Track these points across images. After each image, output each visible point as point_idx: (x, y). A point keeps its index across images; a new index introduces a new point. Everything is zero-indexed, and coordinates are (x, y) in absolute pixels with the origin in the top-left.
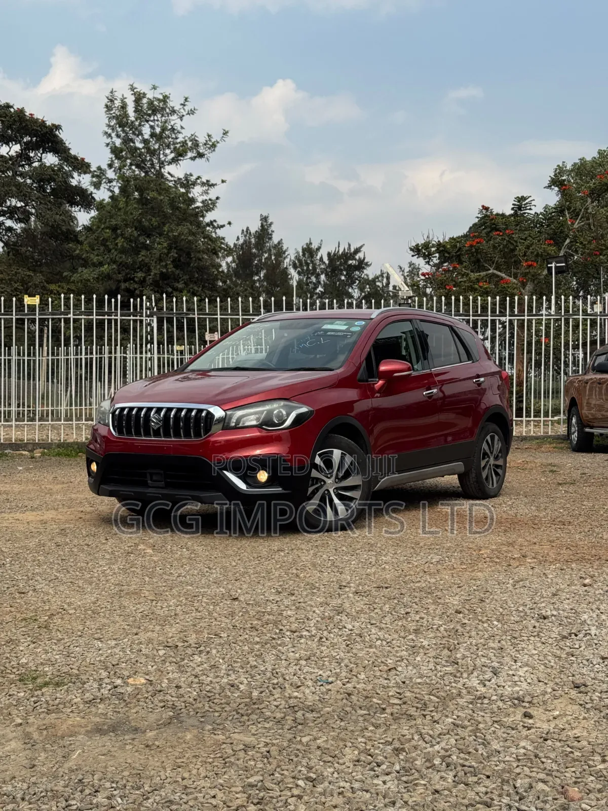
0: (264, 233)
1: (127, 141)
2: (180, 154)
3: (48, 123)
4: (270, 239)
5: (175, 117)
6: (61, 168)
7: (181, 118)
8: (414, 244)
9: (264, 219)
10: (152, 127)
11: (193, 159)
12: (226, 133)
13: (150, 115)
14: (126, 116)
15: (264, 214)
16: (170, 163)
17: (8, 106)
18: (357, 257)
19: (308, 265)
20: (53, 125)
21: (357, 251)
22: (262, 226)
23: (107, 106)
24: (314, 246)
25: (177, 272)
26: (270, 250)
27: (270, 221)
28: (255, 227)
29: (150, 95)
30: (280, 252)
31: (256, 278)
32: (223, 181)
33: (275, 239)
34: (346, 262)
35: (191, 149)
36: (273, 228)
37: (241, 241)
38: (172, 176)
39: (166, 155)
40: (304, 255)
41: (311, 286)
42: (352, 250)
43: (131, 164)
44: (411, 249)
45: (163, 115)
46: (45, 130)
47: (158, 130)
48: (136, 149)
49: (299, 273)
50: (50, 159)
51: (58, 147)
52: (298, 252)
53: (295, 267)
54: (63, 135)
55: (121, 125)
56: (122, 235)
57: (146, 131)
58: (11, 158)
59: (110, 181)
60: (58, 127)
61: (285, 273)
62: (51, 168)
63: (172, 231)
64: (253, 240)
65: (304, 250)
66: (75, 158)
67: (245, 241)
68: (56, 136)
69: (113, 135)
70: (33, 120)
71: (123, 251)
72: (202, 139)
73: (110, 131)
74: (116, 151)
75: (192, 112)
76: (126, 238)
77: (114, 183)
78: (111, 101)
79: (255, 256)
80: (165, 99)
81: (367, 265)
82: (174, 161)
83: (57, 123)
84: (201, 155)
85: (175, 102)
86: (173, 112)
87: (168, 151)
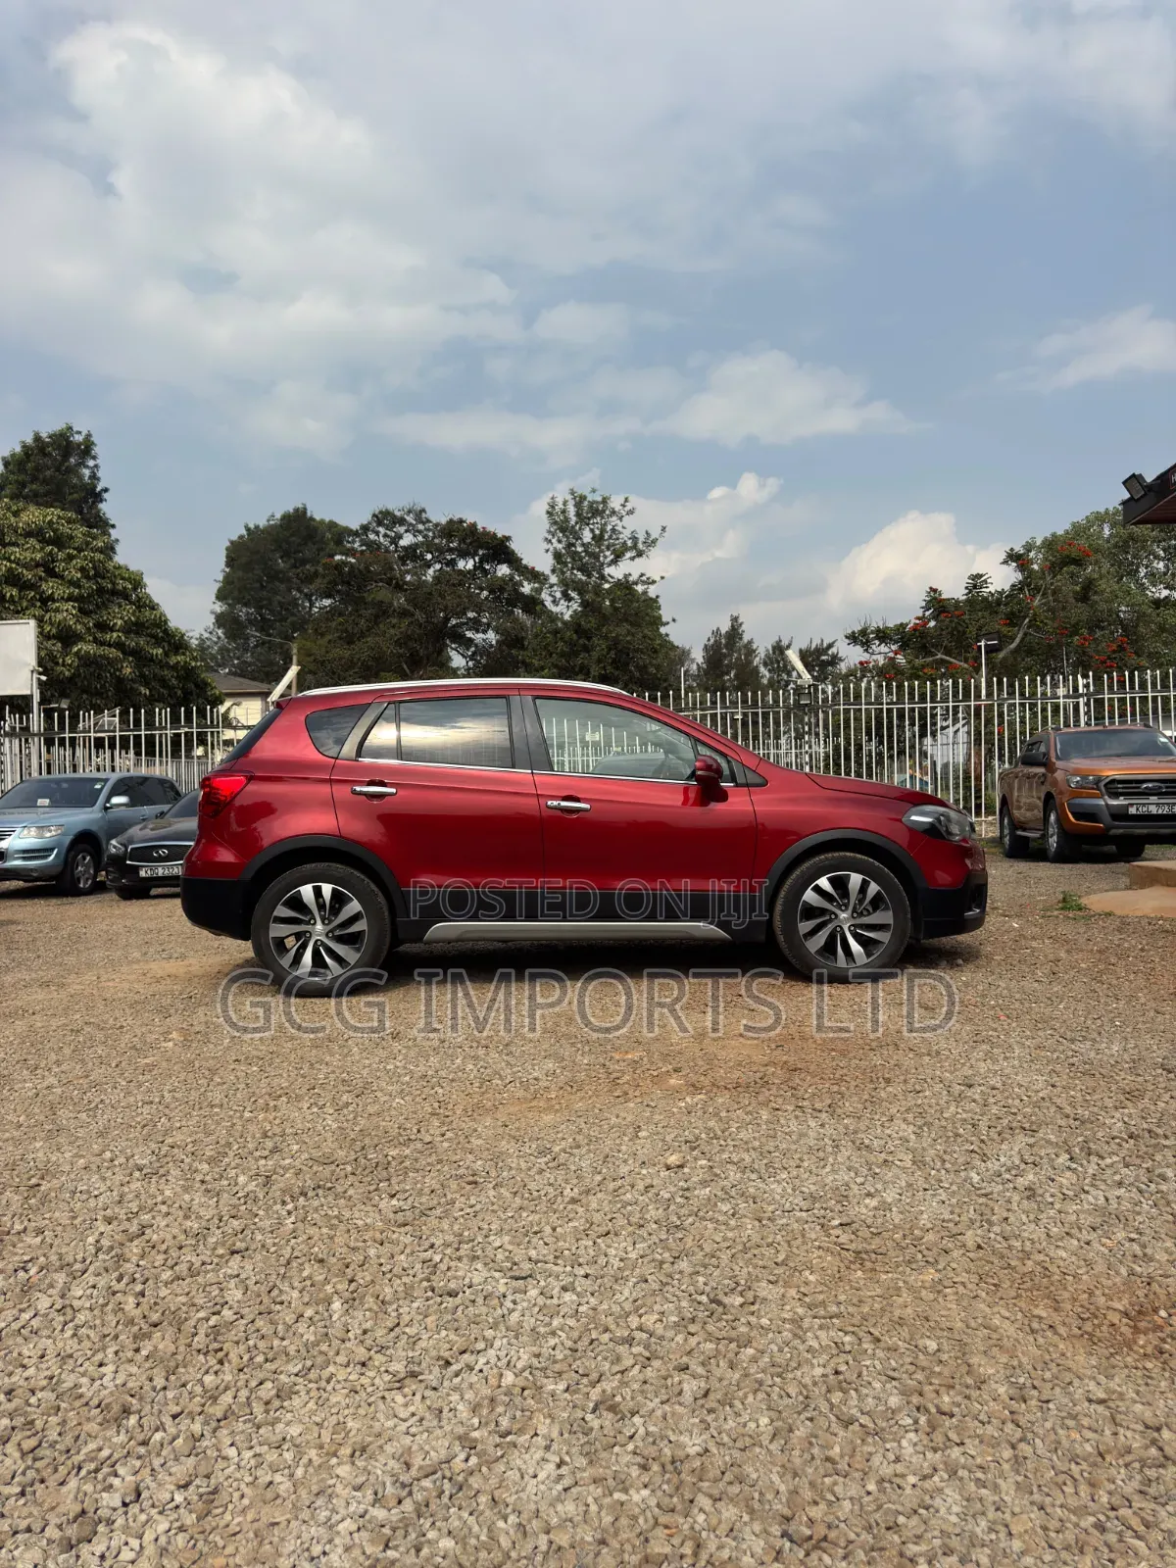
0: (735, 633)
1: (570, 545)
2: (618, 557)
3: (499, 535)
4: (741, 639)
5: (614, 518)
6: (512, 578)
7: (621, 519)
8: (850, 632)
9: (735, 619)
10: (592, 531)
11: (632, 559)
12: (664, 529)
13: (589, 519)
14: (567, 520)
15: (735, 614)
16: (609, 565)
17: (461, 521)
18: (830, 652)
19: (778, 662)
20: (504, 537)
21: (830, 646)
22: (733, 626)
23: (548, 512)
24: (785, 643)
25: (616, 673)
26: (740, 650)
27: (740, 621)
28: (725, 627)
29: (590, 498)
30: (750, 651)
31: (727, 677)
32: (662, 578)
33: (746, 638)
34: (818, 658)
35: (631, 548)
36: (744, 627)
37: (712, 641)
38: (612, 577)
39: (605, 557)
40: (774, 653)
41: (783, 683)
42: (825, 645)
43: (573, 568)
44: (846, 637)
45: (603, 518)
46: (496, 542)
47: (597, 532)
48: (576, 552)
49: (769, 671)
50: (503, 570)
51: (511, 559)
52: (767, 650)
53: (765, 664)
54: (513, 545)
55: (563, 530)
56: (562, 639)
57: (587, 536)
58: (469, 572)
59: (552, 586)
60: (508, 539)
61: (756, 670)
62: (502, 579)
63: (611, 632)
64: (723, 641)
65: (774, 648)
66: (526, 567)
67: (716, 641)
68: (507, 547)
69: (554, 541)
70: (485, 533)
71: (563, 655)
72: (641, 537)
73: (550, 537)
74: (557, 556)
75: (631, 512)
76: (566, 642)
77: (555, 588)
78: (553, 507)
79: (725, 656)
80: (605, 501)
81: (841, 660)
82: (614, 562)
83: (507, 535)
84: (640, 554)
85: (615, 503)
86: (613, 512)
87: (608, 553)
